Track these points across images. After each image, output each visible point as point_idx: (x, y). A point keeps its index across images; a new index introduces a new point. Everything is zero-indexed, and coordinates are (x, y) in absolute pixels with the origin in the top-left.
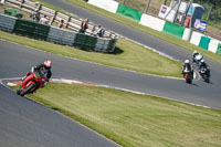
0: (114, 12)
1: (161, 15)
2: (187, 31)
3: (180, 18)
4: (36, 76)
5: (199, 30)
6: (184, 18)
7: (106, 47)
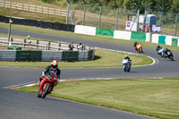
0: (94, 34)
1: (127, 28)
2: (148, 35)
3: (141, 27)
4: (48, 77)
5: (156, 32)
6: (144, 26)
7: (87, 57)
